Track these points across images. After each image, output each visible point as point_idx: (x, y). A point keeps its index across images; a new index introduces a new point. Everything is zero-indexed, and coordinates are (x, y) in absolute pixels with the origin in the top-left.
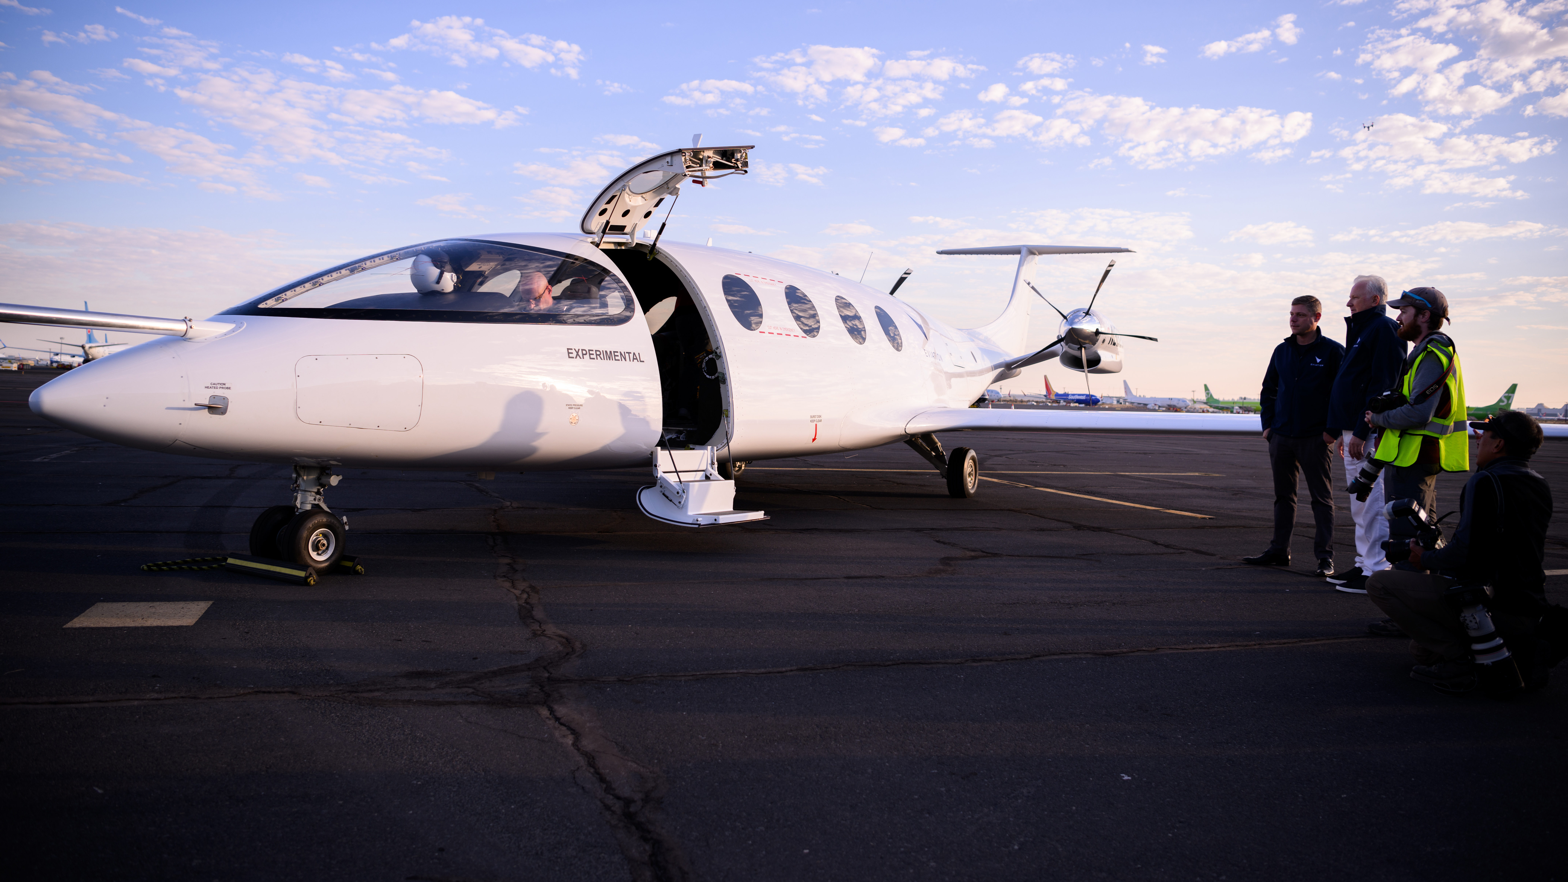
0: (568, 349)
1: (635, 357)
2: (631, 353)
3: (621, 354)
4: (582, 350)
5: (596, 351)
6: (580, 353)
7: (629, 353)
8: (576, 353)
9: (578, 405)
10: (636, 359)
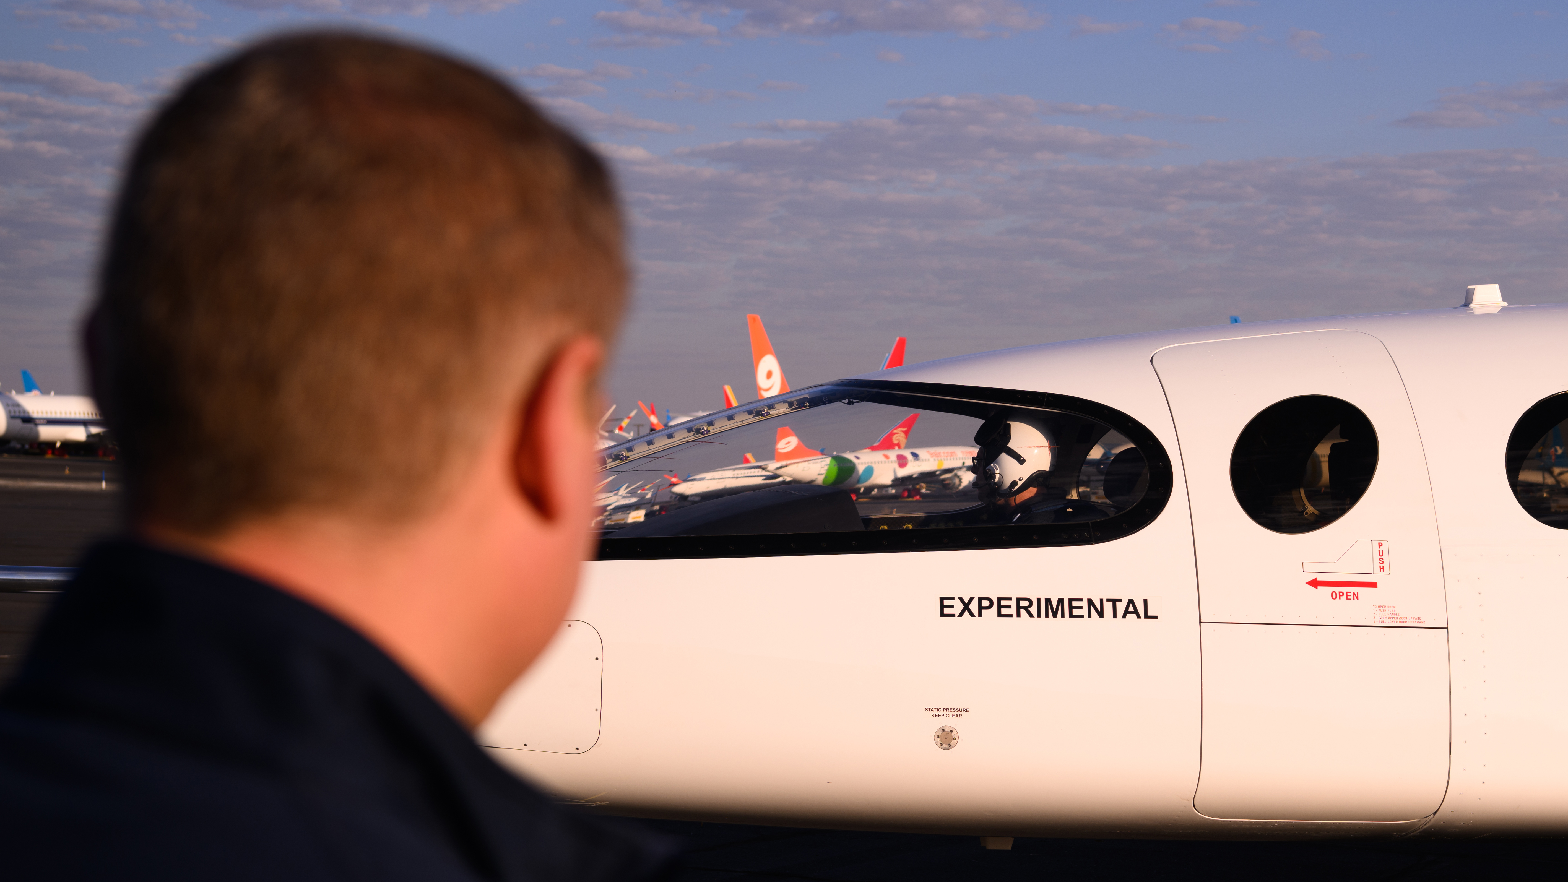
0: (942, 599)
1: (1131, 609)
2: (1120, 600)
3: (1090, 602)
4: (980, 600)
5: (1019, 600)
6: (974, 606)
7: (1114, 601)
8: (962, 607)
9: (958, 710)
10: (1136, 612)
